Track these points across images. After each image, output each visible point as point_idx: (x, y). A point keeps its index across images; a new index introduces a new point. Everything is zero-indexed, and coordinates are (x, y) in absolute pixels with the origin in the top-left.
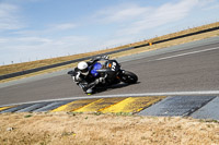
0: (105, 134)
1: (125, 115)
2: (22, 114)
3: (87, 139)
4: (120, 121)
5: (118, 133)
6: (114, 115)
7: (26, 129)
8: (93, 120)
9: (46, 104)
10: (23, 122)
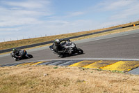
0: (105, 84)
1: (119, 72)
2: (52, 66)
3: (93, 86)
4: (116, 76)
5: (115, 84)
6: (111, 72)
7: (55, 75)
8: (96, 74)
9: (66, 61)
10: (53, 71)
